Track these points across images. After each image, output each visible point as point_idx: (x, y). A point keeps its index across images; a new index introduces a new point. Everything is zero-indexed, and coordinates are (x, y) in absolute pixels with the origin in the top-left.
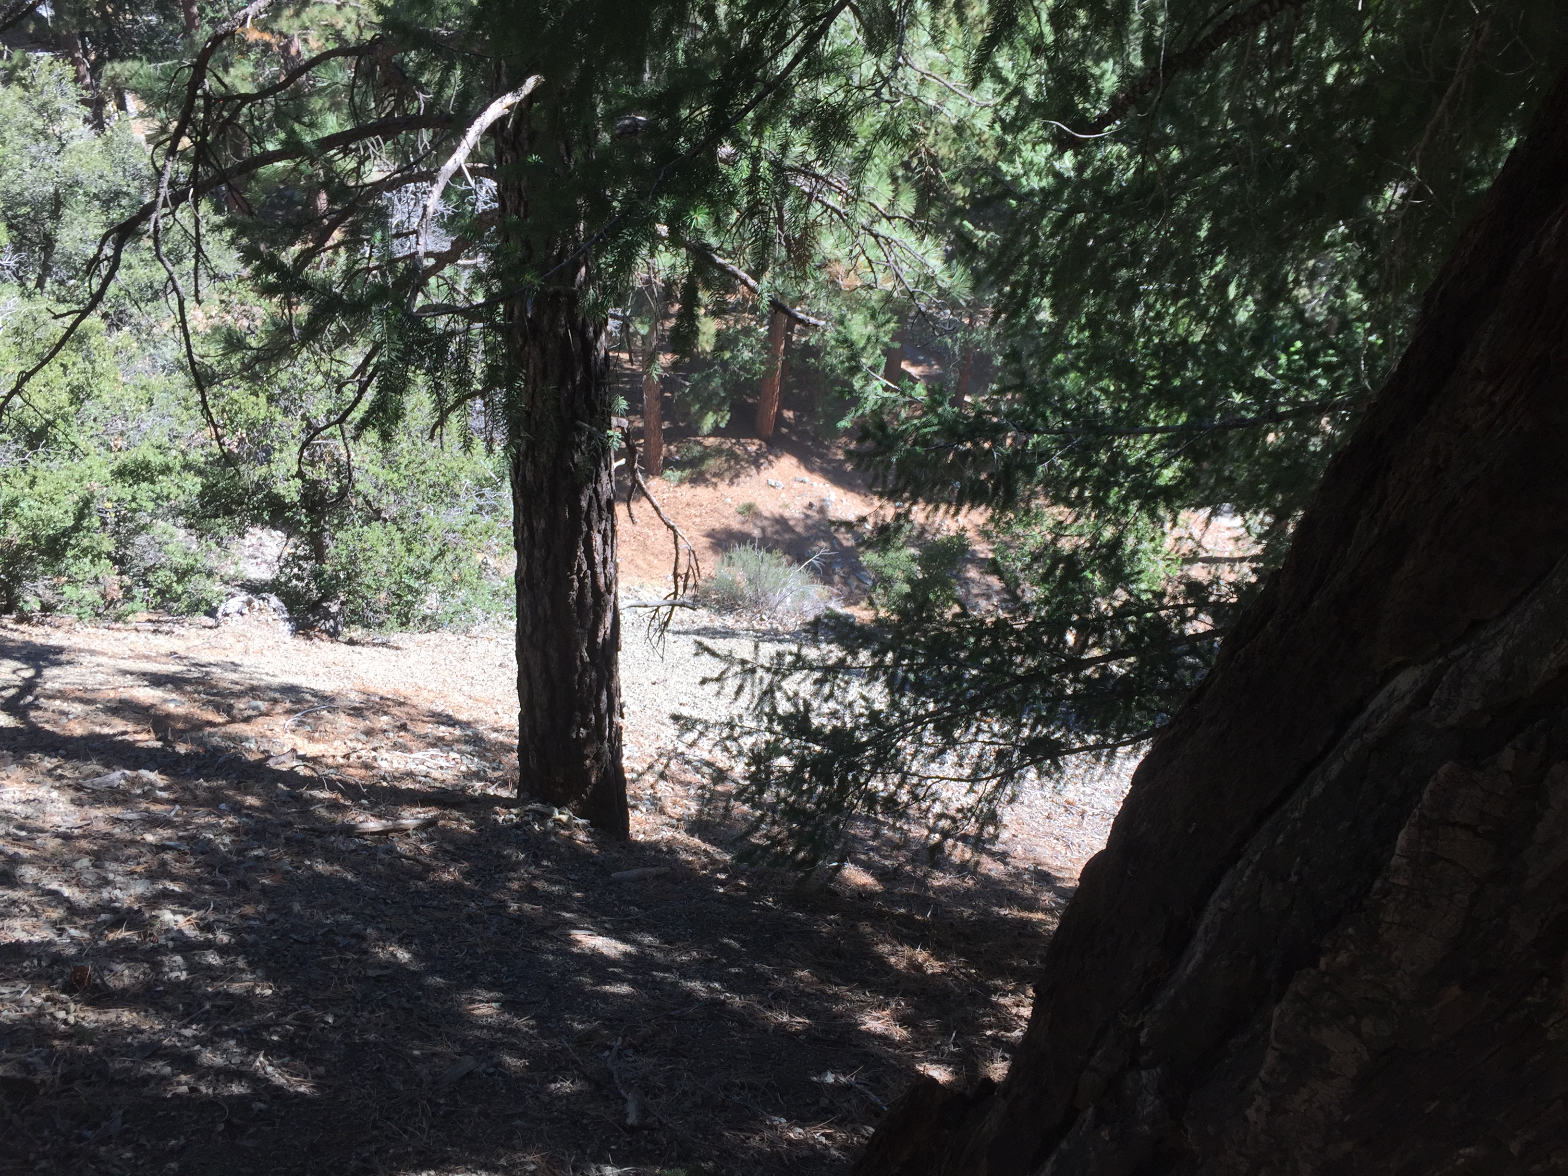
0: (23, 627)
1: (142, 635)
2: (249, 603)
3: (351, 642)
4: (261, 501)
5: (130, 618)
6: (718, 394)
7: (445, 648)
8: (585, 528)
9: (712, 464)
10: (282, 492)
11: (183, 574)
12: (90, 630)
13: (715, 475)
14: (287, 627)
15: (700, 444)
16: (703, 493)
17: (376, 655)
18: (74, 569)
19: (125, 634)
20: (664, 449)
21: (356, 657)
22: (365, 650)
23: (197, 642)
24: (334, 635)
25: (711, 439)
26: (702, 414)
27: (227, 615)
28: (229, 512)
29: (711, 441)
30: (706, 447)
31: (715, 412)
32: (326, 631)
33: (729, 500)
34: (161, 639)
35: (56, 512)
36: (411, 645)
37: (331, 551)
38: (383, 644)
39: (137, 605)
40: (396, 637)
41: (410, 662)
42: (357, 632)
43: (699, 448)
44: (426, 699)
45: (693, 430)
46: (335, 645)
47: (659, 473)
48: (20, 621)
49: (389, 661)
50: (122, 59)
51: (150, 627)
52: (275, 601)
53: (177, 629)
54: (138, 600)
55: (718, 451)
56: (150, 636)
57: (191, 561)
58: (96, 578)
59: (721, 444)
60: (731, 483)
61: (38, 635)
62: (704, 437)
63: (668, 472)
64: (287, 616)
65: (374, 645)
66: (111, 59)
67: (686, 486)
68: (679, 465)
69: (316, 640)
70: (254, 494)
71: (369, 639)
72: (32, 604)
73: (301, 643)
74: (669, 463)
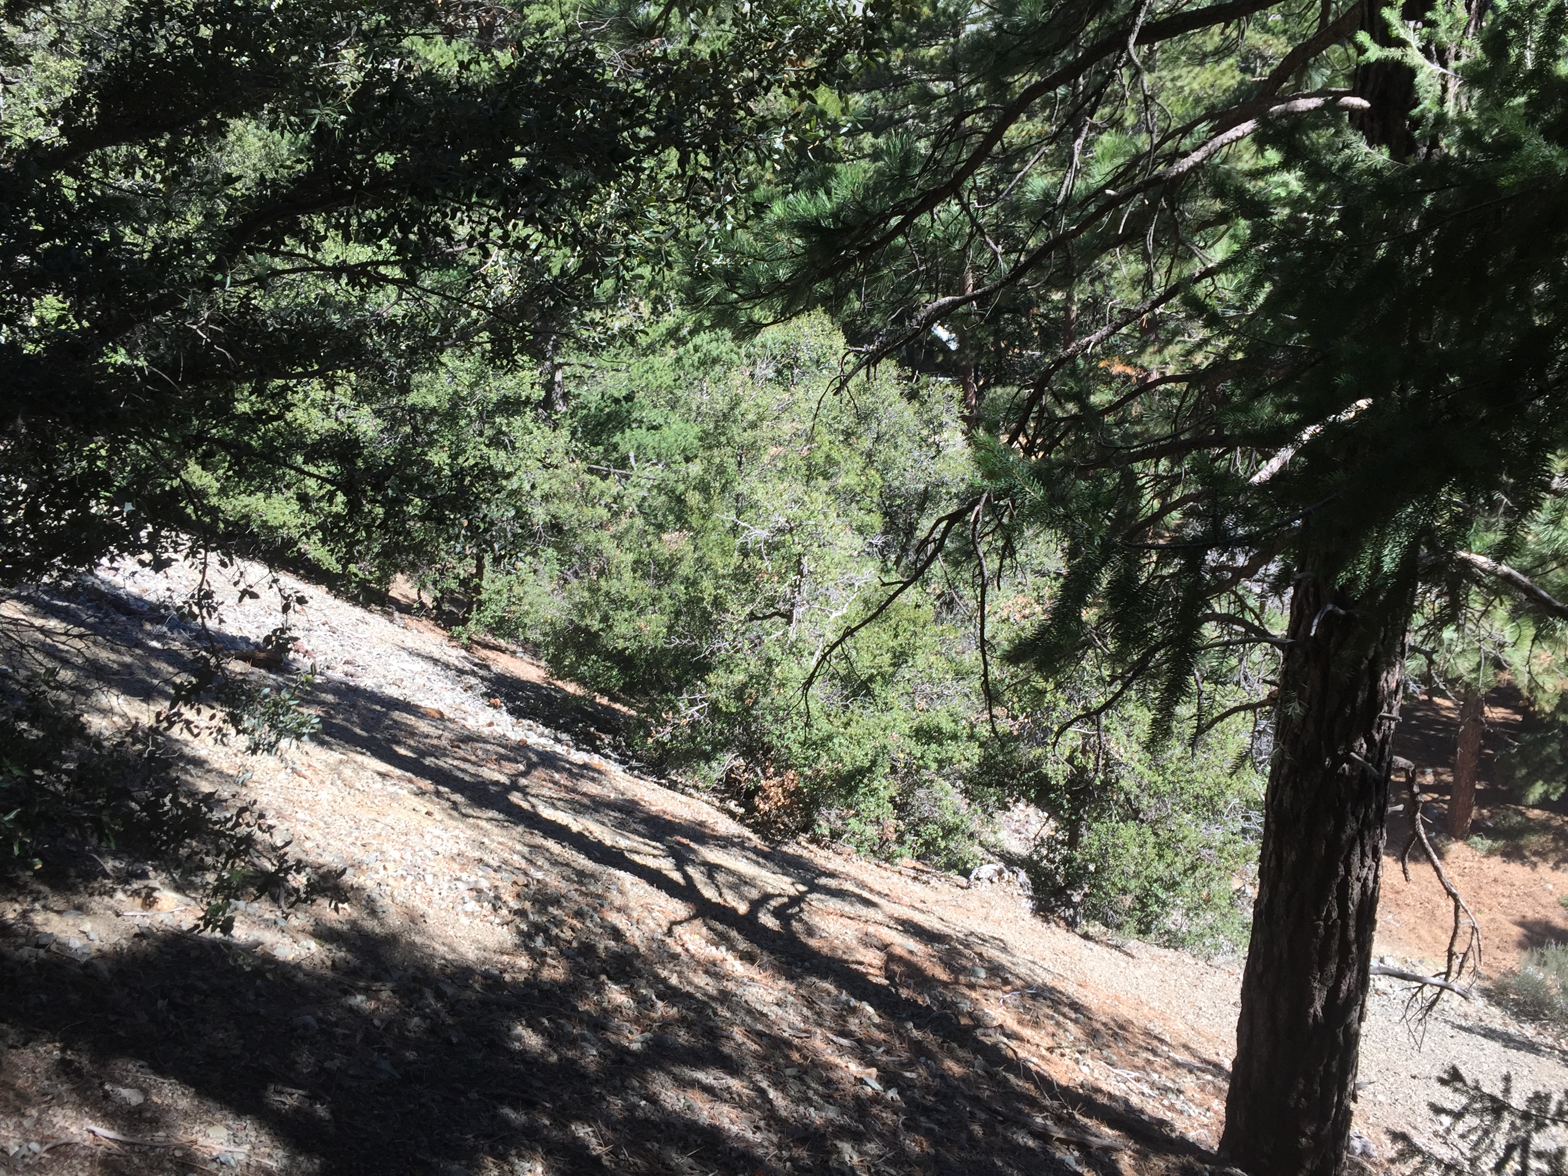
0: (814, 847)
1: (903, 879)
2: (1000, 873)
3: (1086, 936)
4: (1031, 778)
5: (897, 860)
6: (1554, 761)
7: (1179, 969)
8: (1342, 871)
9: (1534, 841)
10: (1050, 774)
11: (949, 831)
12: (863, 863)
13: (1536, 853)
14: (1028, 905)
15: (1523, 814)
16: (1517, 871)
17: (1107, 956)
18: (862, 806)
19: (889, 874)
20: (1474, 813)
21: (1087, 952)
22: (1097, 948)
23: (946, 898)
24: (1071, 924)
25: (1537, 812)
26: (1529, 781)
27: (978, 879)
28: (1001, 784)
29: (1535, 814)
30: (1529, 820)
31: (1546, 781)
32: (1065, 919)
33: (1550, 887)
34: (917, 887)
35: (859, 753)
36: (1145, 957)
37: (1085, 840)
38: (1117, 947)
39: (905, 850)
40: (1133, 944)
41: (1138, 973)
42: (1096, 928)
43: (1519, 819)
44: (1146, 1017)
45: (1516, 796)
46: (1071, 934)
47: (1463, 837)
48: (812, 841)
49: (1118, 965)
50: (1004, 386)
51: (912, 873)
52: (1023, 876)
53: (933, 881)
54: (907, 846)
55: (1544, 827)
56: (909, 881)
57: (958, 821)
58: (878, 818)
59: (1549, 819)
60: (1556, 867)
61: (820, 857)
62: (1529, 807)
63: (1476, 839)
64: (1030, 893)
65: (1108, 945)
66: (995, 385)
67: (1496, 860)
68: (1491, 833)
69: (1053, 925)
70: (1027, 771)
71: (1104, 938)
72: (824, 829)
73: (1038, 924)
74: (1478, 828)
